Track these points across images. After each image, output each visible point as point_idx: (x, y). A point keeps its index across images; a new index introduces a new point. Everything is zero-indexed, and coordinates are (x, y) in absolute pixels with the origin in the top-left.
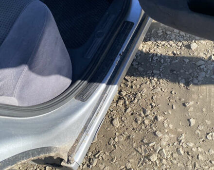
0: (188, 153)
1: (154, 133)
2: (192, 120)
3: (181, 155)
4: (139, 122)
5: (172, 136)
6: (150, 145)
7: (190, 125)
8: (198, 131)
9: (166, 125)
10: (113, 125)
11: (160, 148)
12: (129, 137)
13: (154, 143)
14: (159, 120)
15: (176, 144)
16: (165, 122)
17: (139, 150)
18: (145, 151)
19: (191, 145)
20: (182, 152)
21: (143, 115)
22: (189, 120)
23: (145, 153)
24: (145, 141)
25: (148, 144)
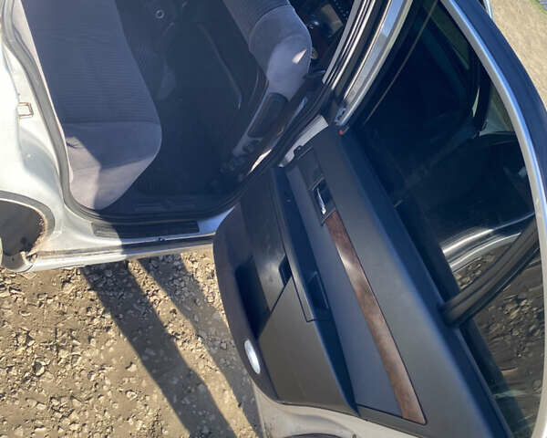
0: (97, 384)
1: (90, 338)
2: (134, 366)
3: (89, 379)
4: (89, 314)
5: (102, 358)
6: (74, 341)
7: (127, 368)
8: (127, 380)
9: (108, 344)
10: (63, 287)
11: (79, 353)
12: (64, 313)
13: (79, 344)
14: (109, 333)
15: (96, 366)
16: (112, 341)
17: (59, 334)
18: (64, 340)
19: (108, 382)
20: (92, 379)
21: (101, 312)
22: (131, 363)
23: (61, 342)
24: (74, 333)
25: (73, 338)
